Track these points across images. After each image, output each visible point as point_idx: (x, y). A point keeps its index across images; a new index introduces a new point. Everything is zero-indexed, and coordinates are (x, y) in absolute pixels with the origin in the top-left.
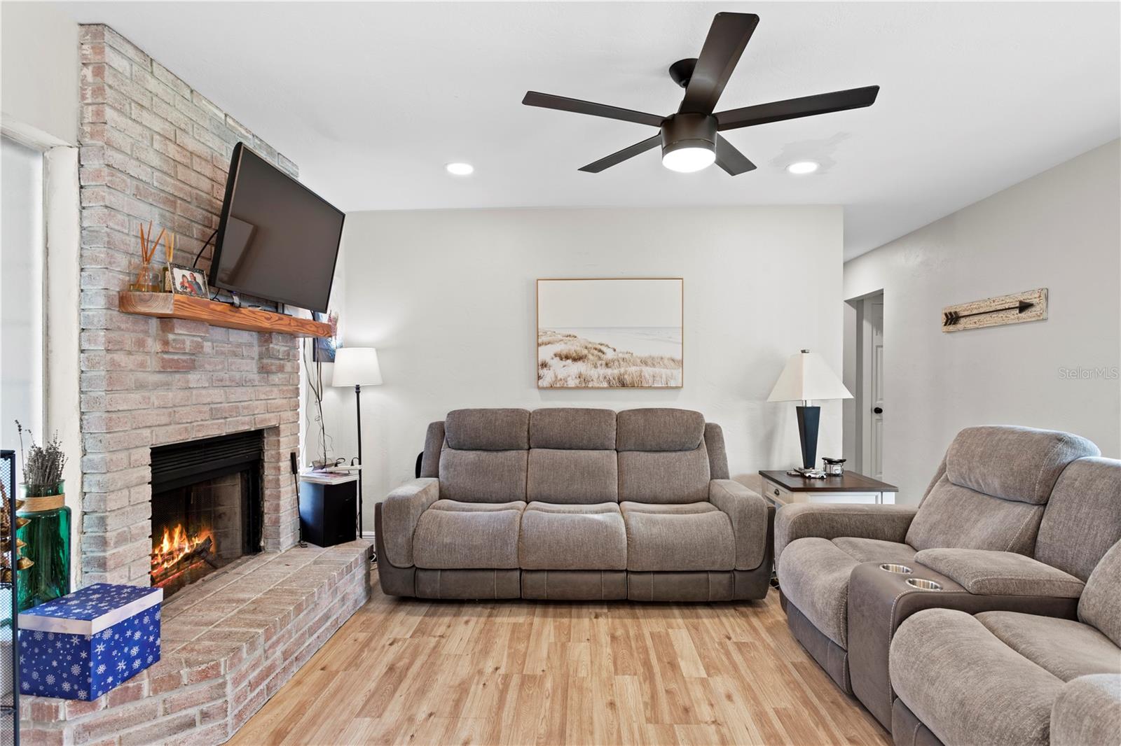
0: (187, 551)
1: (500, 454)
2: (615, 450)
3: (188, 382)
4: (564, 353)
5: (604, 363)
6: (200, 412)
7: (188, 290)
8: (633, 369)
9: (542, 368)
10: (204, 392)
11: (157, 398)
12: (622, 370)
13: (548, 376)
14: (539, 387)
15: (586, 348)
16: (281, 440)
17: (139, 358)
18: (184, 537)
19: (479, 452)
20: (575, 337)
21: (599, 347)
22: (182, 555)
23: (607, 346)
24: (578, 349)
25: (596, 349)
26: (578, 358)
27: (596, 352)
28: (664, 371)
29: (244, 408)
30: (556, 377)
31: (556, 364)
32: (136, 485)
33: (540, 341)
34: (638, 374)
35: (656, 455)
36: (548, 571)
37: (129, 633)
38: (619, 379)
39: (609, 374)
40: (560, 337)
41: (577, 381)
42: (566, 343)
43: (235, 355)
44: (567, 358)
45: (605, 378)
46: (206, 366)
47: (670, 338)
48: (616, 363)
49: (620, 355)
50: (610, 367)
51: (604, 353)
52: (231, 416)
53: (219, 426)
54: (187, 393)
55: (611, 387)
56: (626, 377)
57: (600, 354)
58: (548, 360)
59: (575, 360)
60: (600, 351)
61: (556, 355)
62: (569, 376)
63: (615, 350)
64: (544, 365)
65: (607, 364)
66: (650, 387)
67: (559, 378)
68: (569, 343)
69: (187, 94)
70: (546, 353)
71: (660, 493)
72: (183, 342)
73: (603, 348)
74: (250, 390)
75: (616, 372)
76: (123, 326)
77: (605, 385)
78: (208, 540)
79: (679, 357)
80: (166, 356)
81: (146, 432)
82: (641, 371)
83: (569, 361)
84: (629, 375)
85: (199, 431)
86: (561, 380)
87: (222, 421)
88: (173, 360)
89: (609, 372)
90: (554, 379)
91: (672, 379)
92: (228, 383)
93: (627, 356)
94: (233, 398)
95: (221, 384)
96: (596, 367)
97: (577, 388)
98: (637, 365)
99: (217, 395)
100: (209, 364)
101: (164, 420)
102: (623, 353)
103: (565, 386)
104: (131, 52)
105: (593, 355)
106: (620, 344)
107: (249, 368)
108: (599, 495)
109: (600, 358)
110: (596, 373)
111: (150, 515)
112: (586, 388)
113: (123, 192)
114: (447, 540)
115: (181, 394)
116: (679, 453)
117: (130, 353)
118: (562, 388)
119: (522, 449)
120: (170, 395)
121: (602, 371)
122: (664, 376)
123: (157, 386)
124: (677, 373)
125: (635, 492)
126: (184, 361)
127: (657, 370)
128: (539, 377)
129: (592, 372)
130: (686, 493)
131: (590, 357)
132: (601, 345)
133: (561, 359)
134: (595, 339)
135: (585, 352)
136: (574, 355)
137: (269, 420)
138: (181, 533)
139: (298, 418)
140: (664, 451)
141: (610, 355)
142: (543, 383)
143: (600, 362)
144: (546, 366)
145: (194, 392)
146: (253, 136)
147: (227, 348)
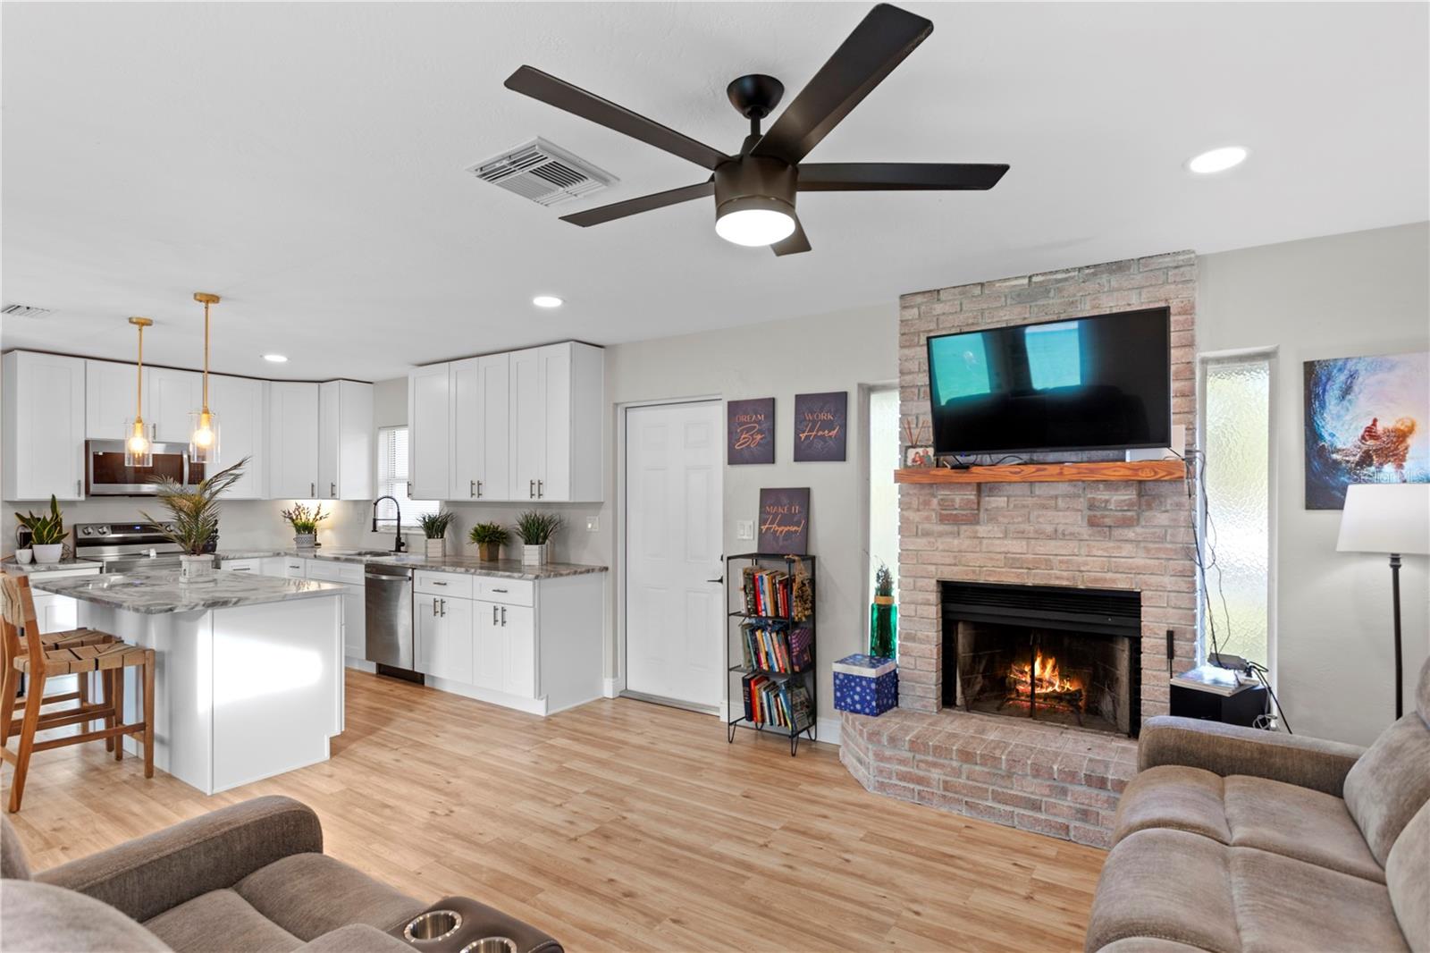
0: (1057, 688)
3: (976, 532)
6: (992, 559)
7: (919, 463)
10: (997, 542)
11: (942, 543)
17: (925, 514)
18: (1056, 673)
29: (1061, 562)
32: (921, 604)
43: (1045, 507)
46: (1001, 519)
52: (1037, 568)
53: (1018, 575)
54: (976, 541)
69: (977, 291)
72: (953, 500)
74: (1076, 543)
76: (911, 492)
78: (1079, 691)
80: (943, 512)
81: (933, 568)
85: (989, 575)
87: (1026, 571)
88: (951, 514)
92: (1031, 535)
94: (1041, 550)
95: (1020, 535)
99: (1016, 546)
100: (1004, 516)
101: (948, 561)
104: (919, 299)
107: (1072, 520)
113: (912, 400)
115: (967, 542)
117: (918, 510)
120: (956, 542)
123: (941, 535)
126: (963, 515)
137: (1114, 581)
139: (1193, 588)
145: (985, 541)
146: (1080, 269)
147: (1030, 501)
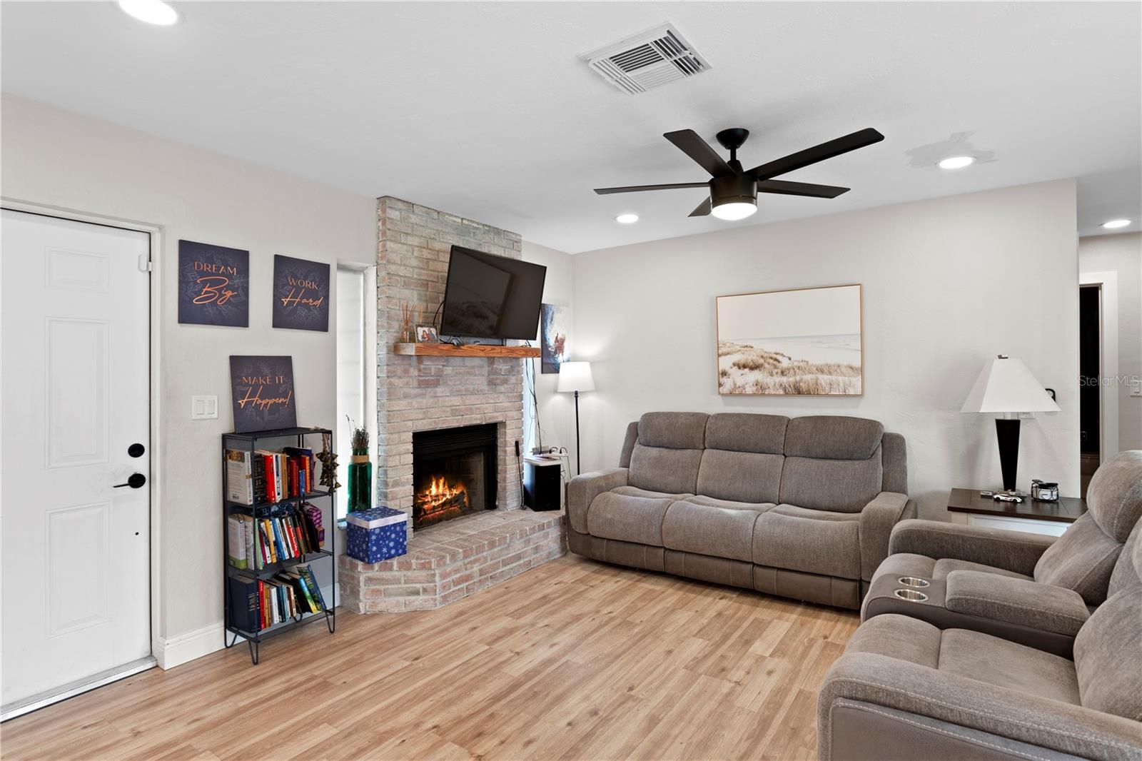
0: (448, 497)
1: (678, 451)
2: (784, 455)
3: (436, 393)
4: (742, 362)
5: (779, 371)
6: (444, 411)
7: (426, 339)
8: (808, 377)
9: (722, 377)
10: (447, 399)
11: (417, 403)
12: (798, 378)
13: (728, 384)
14: (719, 393)
15: (762, 357)
16: (507, 431)
17: (406, 380)
18: (446, 487)
19: (661, 449)
20: (752, 347)
21: (775, 356)
22: (444, 499)
23: (782, 355)
24: (755, 358)
25: (771, 358)
26: (755, 367)
27: (772, 361)
28: (841, 379)
29: (476, 409)
30: (735, 385)
31: (735, 372)
32: (404, 454)
33: (720, 352)
34: (814, 381)
35: (821, 462)
36: (686, 552)
37: (388, 534)
38: (794, 386)
39: (785, 382)
40: (738, 348)
41: (755, 388)
42: (743, 353)
43: (470, 374)
44: (744, 367)
45: (781, 385)
46: (449, 382)
47: (848, 345)
48: (792, 371)
49: (796, 364)
50: (786, 375)
51: (779, 362)
52: (467, 414)
53: (458, 420)
54: (436, 399)
55: (787, 394)
56: (801, 384)
57: (776, 363)
58: (727, 369)
59: (752, 368)
60: (776, 360)
61: (734, 365)
62: (747, 384)
63: (790, 359)
64: (724, 374)
65: (782, 373)
66: (827, 395)
67: (737, 385)
68: (746, 353)
69: (435, 215)
70: (726, 363)
71: (819, 499)
72: (430, 369)
73: (779, 357)
74: (481, 397)
75: (792, 379)
76: (396, 362)
77: (781, 392)
78: (462, 493)
79: (857, 364)
80: (421, 378)
81: (410, 423)
82: (817, 379)
83: (747, 370)
84: (805, 383)
85: (443, 423)
86: (739, 387)
87: (460, 417)
88: (425, 380)
89: (784, 379)
90: (733, 387)
91: (849, 386)
92: (464, 393)
93: (802, 364)
94: (468, 402)
95: (458, 393)
96: (772, 375)
97: (754, 395)
98: (813, 373)
99: (456, 401)
100: (451, 381)
101: (421, 416)
102: (798, 361)
103: (744, 392)
104: (401, 205)
105: (769, 364)
106: (794, 353)
107: (480, 382)
108: (758, 495)
109: (775, 367)
110: (773, 381)
111: (412, 472)
112: (763, 394)
113: (396, 286)
114: (609, 516)
115: (432, 400)
116: (846, 462)
117: (400, 377)
118: (741, 395)
119: (698, 449)
120: (425, 401)
121: (778, 379)
122: (841, 384)
123: (416, 396)
124: (857, 381)
125: (794, 496)
126: (432, 380)
127: (834, 378)
128: (720, 385)
129: (769, 379)
130: (847, 502)
131: (766, 365)
132: (777, 354)
133: (739, 368)
134: (771, 348)
135: (761, 361)
136: (751, 364)
137: (497, 417)
138: (444, 484)
139: (522, 416)
140: (831, 459)
141: (785, 363)
142: (722, 390)
143: (776, 370)
144: (725, 375)
145: (440, 399)
146: (483, 225)
147: (463, 370)
